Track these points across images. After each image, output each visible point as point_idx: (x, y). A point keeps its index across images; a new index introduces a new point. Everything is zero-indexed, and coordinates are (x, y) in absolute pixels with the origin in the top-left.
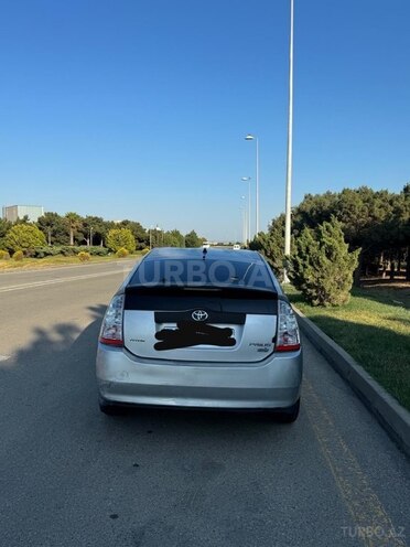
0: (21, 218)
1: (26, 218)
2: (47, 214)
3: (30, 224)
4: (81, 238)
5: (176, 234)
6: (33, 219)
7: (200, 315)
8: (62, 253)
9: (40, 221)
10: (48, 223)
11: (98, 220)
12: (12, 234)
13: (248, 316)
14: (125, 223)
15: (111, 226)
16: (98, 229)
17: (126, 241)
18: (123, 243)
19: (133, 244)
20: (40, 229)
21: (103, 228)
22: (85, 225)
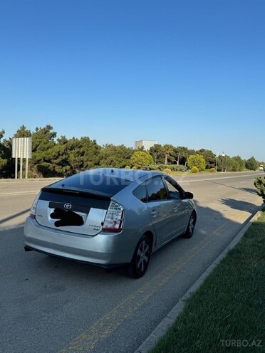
0: (140, 147)
1: (143, 147)
2: (155, 145)
3: (145, 151)
4: (173, 160)
5: (238, 159)
6: (147, 148)
7: (68, 206)
8: (159, 168)
9: (151, 149)
10: (155, 150)
11: (184, 149)
12: (133, 157)
13: (92, 209)
14: (202, 151)
15: (192, 152)
16: (184, 155)
17: (199, 162)
18: (197, 164)
19: (203, 165)
20: (151, 154)
21: (187, 154)
22: (176, 152)
